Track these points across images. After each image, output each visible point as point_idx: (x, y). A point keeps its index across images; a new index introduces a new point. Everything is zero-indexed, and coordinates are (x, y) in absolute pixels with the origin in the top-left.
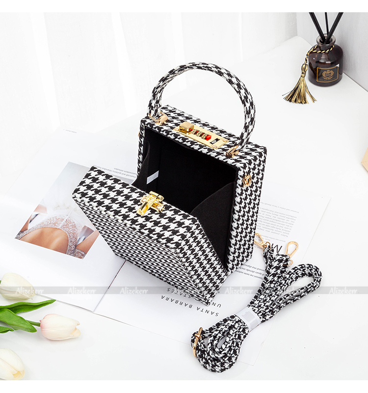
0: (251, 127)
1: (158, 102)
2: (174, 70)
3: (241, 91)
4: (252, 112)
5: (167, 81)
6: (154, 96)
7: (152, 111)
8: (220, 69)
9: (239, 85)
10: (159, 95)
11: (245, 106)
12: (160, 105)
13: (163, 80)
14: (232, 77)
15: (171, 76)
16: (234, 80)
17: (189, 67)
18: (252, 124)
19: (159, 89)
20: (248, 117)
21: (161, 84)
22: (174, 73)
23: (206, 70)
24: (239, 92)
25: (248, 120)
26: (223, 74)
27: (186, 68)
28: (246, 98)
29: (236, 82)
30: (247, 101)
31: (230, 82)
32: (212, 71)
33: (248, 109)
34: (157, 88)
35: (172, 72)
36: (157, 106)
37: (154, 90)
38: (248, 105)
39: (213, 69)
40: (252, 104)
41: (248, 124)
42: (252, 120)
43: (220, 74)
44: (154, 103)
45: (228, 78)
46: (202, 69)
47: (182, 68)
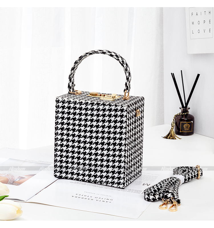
0: (130, 78)
1: (73, 83)
2: (76, 61)
3: (119, 58)
4: (128, 69)
5: (75, 69)
6: (70, 80)
7: (71, 89)
8: (103, 51)
9: (117, 56)
10: (73, 79)
11: (123, 66)
12: (74, 85)
13: (73, 69)
14: (111, 53)
15: (76, 65)
16: (113, 54)
17: (84, 56)
18: (130, 76)
19: (72, 75)
20: (127, 72)
21: (73, 71)
22: (77, 63)
23: (94, 54)
24: (118, 60)
25: (128, 74)
26: (105, 53)
27: (83, 57)
28: (123, 62)
29: (115, 55)
30: (124, 64)
31: (111, 56)
32: (99, 53)
33: (126, 68)
34: (71, 75)
35: (76, 63)
36: (73, 86)
37: (69, 77)
38: (125, 66)
39: (99, 52)
40: (127, 64)
41: (128, 77)
42: (129, 73)
43: (104, 53)
44: (71, 84)
45: (109, 54)
46: (92, 54)
47: (81, 58)
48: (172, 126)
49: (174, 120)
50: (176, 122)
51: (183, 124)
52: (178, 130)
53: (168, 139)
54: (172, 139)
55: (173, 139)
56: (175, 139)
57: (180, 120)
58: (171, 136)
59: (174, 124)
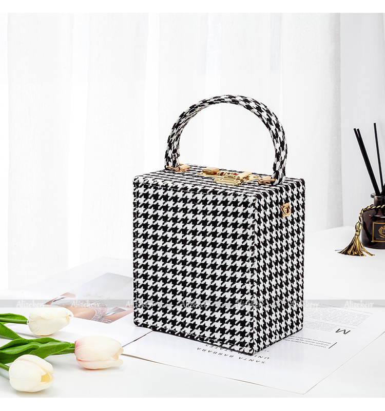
0: (283, 154)
1: (175, 151)
2: (184, 113)
3: (262, 114)
4: (280, 134)
5: (181, 126)
6: (170, 145)
7: (169, 162)
8: (235, 97)
9: (259, 109)
10: (176, 143)
11: (270, 129)
12: (178, 155)
13: (176, 126)
14: (249, 102)
15: (183, 120)
16: (252, 105)
17: (199, 106)
18: (283, 149)
19: (175, 137)
20: (277, 141)
21: (175, 131)
22: (185, 116)
23: (218, 103)
24: (260, 116)
25: (278, 145)
26: (238, 102)
27: (197, 107)
28: (269, 120)
29: (255, 106)
30: (271, 124)
31: (249, 108)
32: (226, 102)
33: (275, 132)
34: (172, 137)
35: (183, 116)
36: (175, 156)
37: (169, 139)
38: (273, 128)
39: (226, 100)
40: (277, 125)
41: (278, 151)
42: (282, 144)
43: (236, 102)
44: (170, 152)
45: (244, 104)
46: (214, 103)
47: (193, 109)
48: (357, 231)
49: (361, 218)
50: (364, 222)
51: (378, 227)
52: (367, 238)
53: (347, 255)
54: (355, 255)
55: (358, 255)
56: (362, 255)
57: (372, 218)
58: (355, 250)
59: (361, 226)
